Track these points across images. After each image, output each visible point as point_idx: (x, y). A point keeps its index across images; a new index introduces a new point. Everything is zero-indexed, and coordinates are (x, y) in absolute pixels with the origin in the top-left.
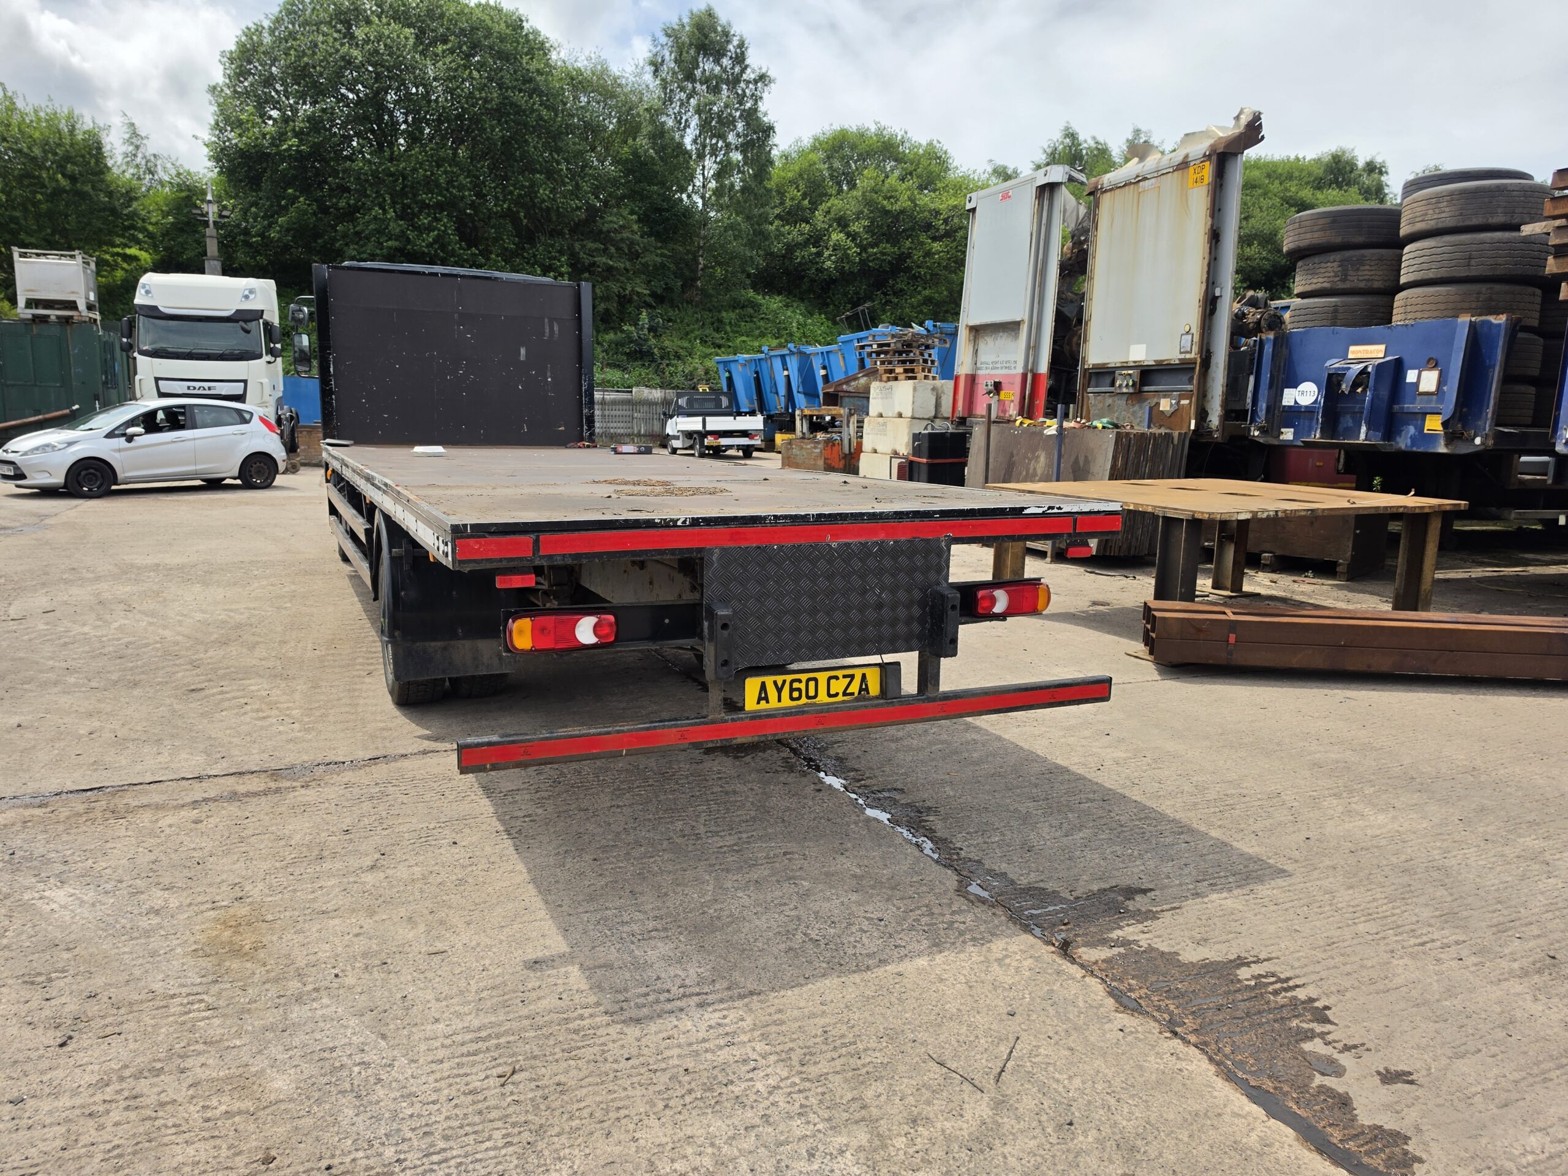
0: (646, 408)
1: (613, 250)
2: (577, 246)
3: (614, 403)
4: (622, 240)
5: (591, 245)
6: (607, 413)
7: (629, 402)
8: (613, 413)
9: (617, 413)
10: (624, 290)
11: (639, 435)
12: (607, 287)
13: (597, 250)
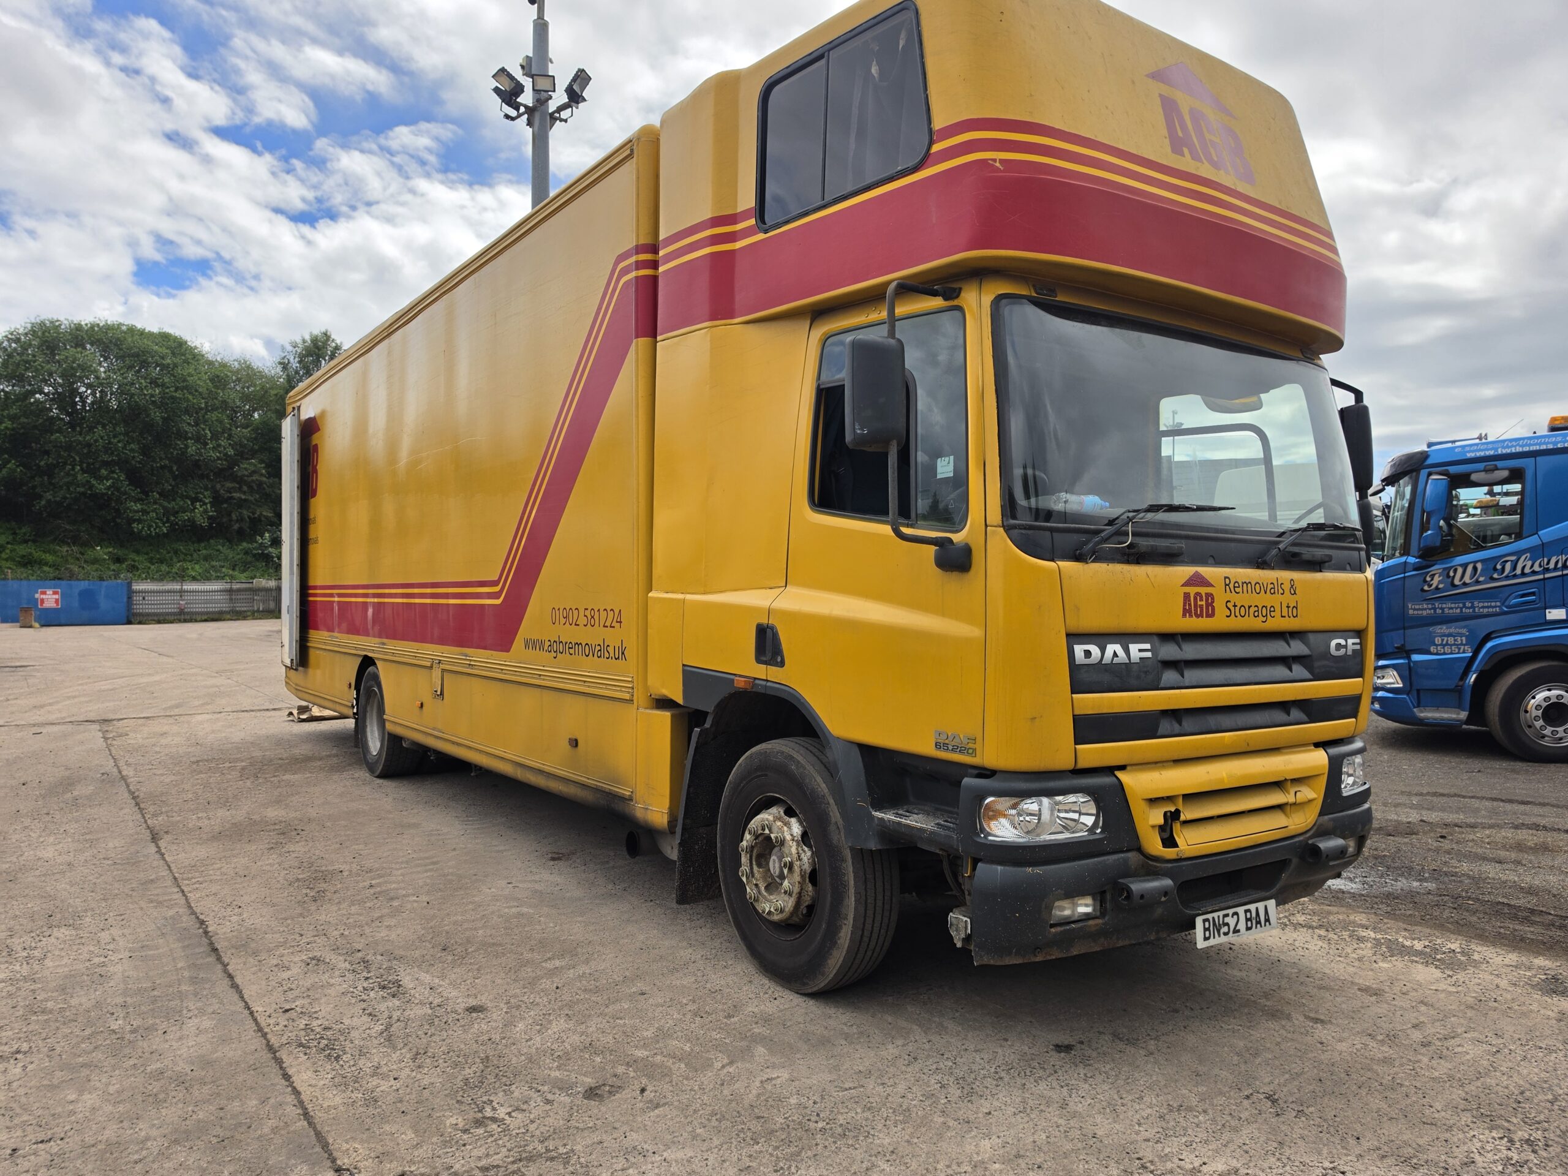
0: (263, 593)
1: (245, 488)
2: (218, 486)
3: (239, 590)
4: (253, 481)
5: (229, 485)
6: (234, 597)
7: (250, 590)
8: (238, 597)
9: (242, 597)
10: (254, 513)
11: (258, 611)
12: (241, 513)
13: (233, 488)
